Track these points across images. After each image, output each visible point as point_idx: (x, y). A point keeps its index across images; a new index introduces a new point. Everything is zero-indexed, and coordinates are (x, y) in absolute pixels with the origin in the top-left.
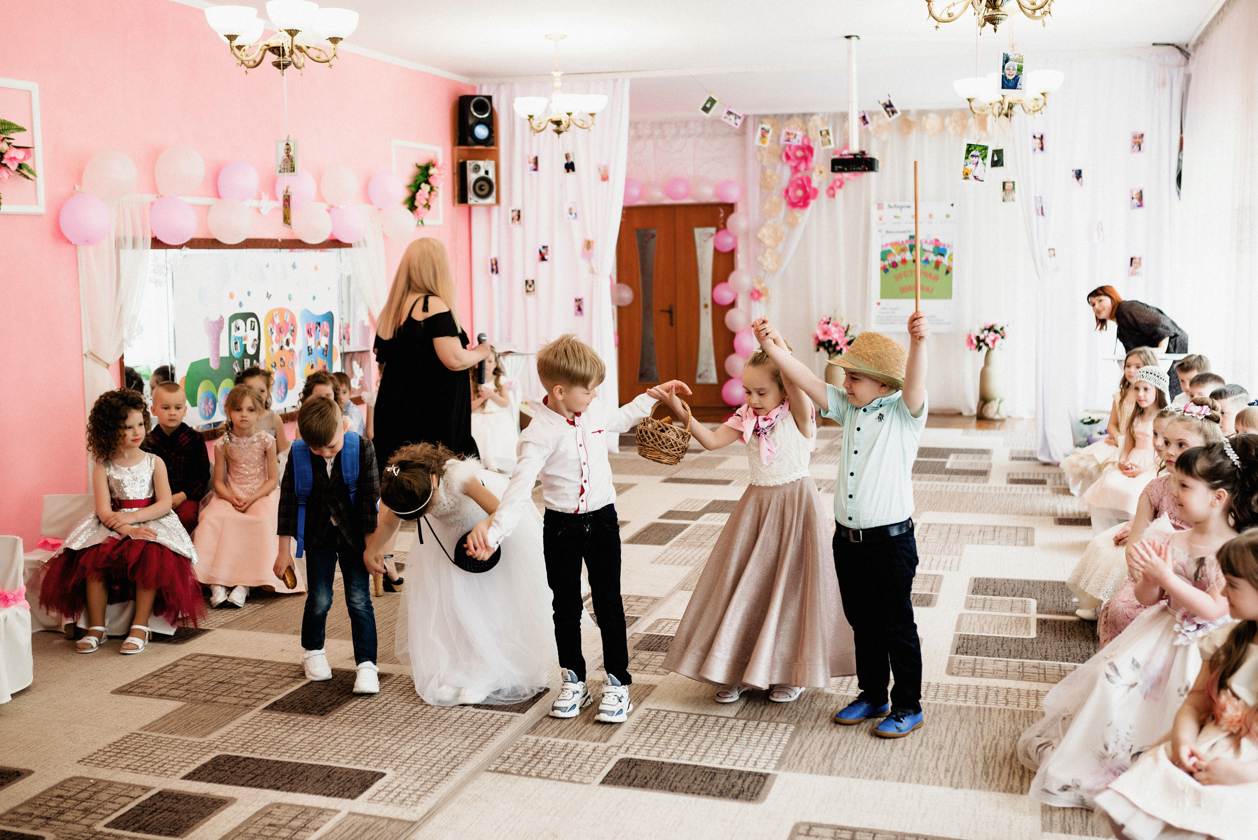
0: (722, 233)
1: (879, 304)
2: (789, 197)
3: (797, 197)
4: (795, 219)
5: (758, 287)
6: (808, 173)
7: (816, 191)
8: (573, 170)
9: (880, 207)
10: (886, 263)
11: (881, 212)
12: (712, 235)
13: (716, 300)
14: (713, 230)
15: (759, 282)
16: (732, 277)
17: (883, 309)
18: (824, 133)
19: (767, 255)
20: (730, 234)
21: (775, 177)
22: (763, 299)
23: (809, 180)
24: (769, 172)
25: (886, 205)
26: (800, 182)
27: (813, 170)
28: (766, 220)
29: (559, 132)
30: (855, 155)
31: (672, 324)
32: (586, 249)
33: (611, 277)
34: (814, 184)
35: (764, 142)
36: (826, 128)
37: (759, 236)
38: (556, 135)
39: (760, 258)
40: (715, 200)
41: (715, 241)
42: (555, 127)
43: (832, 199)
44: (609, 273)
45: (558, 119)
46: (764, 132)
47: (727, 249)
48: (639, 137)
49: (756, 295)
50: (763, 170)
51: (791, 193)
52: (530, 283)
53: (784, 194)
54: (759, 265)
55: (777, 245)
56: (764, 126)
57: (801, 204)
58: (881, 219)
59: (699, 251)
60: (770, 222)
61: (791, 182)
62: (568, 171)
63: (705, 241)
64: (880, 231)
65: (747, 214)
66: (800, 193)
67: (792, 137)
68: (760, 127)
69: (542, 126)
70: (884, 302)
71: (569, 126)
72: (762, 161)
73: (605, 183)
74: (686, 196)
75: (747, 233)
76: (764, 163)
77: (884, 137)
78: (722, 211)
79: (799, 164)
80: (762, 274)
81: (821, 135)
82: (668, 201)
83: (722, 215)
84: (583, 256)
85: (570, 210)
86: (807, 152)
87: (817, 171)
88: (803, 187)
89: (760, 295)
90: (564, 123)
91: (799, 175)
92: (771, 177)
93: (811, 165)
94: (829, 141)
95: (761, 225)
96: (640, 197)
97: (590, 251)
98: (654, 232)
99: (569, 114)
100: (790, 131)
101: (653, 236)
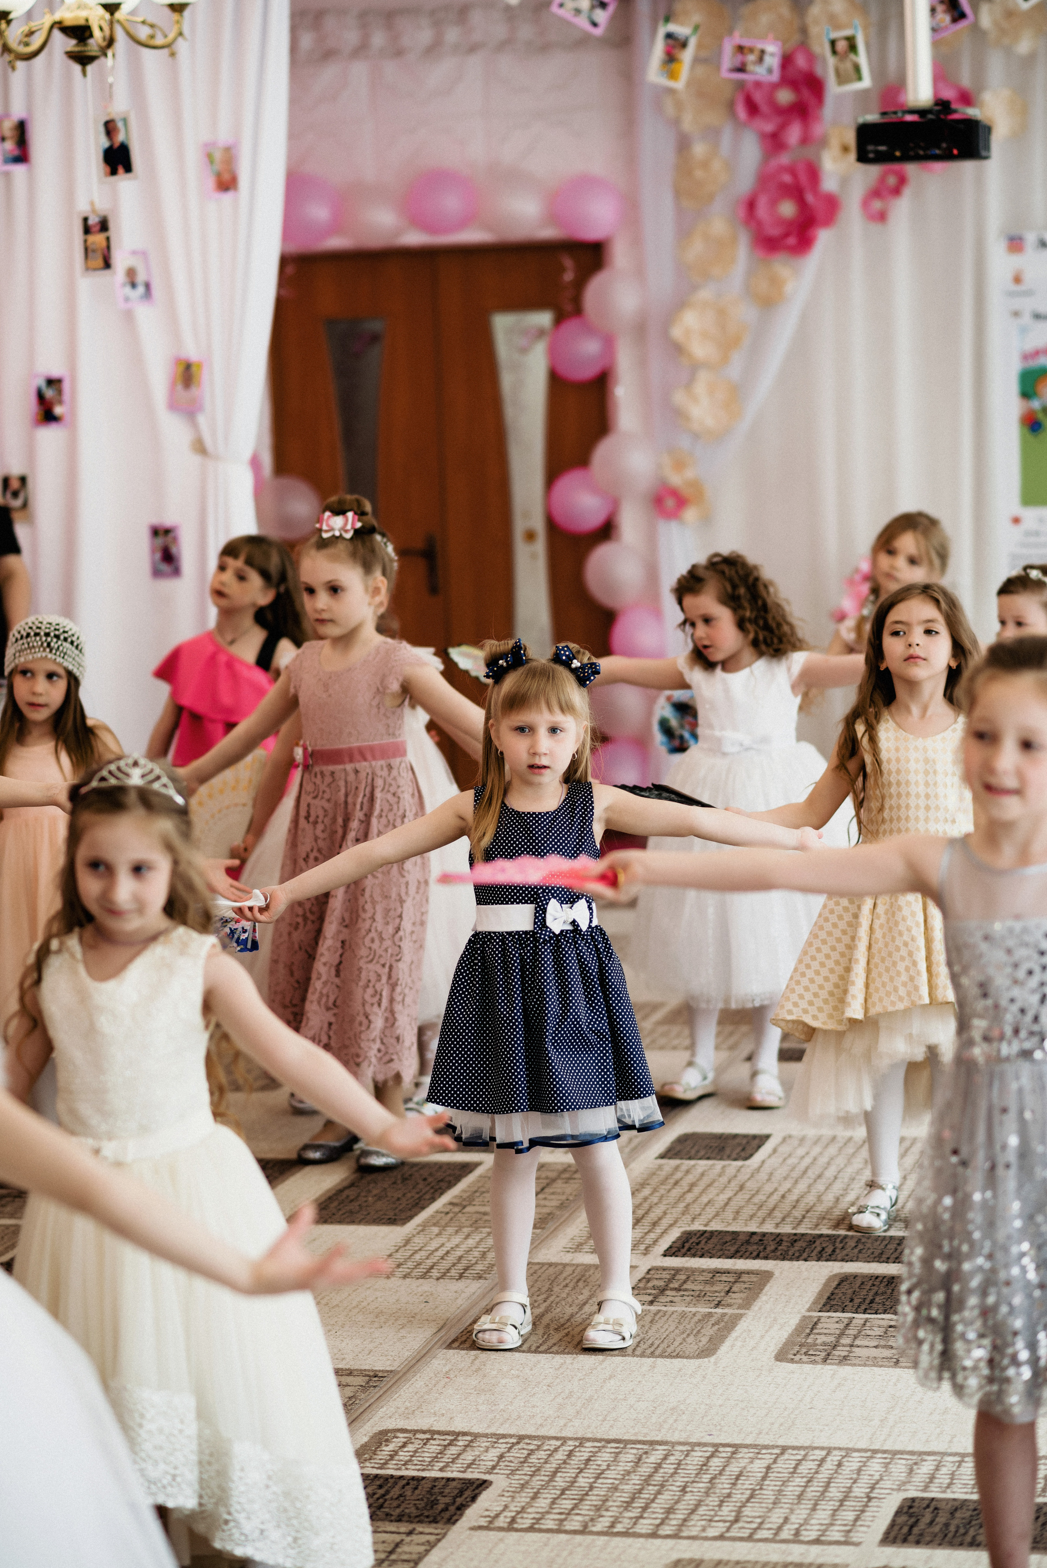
0: (571, 326)
1: (1016, 521)
2: (759, 224)
3: (781, 221)
4: (776, 283)
5: (676, 480)
6: (808, 152)
7: (832, 205)
8: (128, 169)
9: (1015, 244)
10: (1036, 404)
11: (1016, 261)
12: (541, 333)
13: (560, 518)
14: (544, 319)
15: (679, 465)
16: (603, 451)
17: (1028, 534)
18: (842, 46)
19: (700, 387)
20: (590, 330)
21: (716, 165)
22: (690, 514)
23: (814, 173)
24: (699, 149)
25: (1031, 238)
26: (787, 178)
27: (823, 142)
28: (695, 288)
29: (83, 59)
30: (922, 112)
31: (434, 589)
32: (179, 387)
33: (255, 463)
34: (829, 184)
35: (672, 75)
36: (848, 32)
37: (677, 332)
38: (77, 68)
39: (679, 398)
40: (548, 233)
41: (553, 352)
42: (71, 44)
43: (875, 227)
44: (247, 454)
45: (82, 22)
46: (675, 44)
47: (587, 372)
48: (328, 55)
49: (670, 503)
50: (683, 145)
51: (762, 211)
52: (15, 484)
53: (742, 213)
54: (678, 416)
55: (725, 359)
56: (672, 28)
57: (792, 241)
58: (1017, 280)
59: (507, 380)
60: (705, 294)
61: (764, 180)
62: (114, 172)
63: (524, 351)
64: (1016, 314)
65: (640, 272)
66: (788, 209)
67: (751, 58)
68: (662, 31)
69: (36, 42)
70: (1032, 516)
71: (111, 42)
72: (676, 122)
73: (227, 198)
74: (464, 223)
75: (640, 329)
76: (688, 123)
77: (1024, 46)
78: (568, 263)
79: (783, 127)
80: (685, 442)
81: (834, 52)
82: (414, 238)
83: (569, 276)
84: (173, 405)
85: (131, 273)
86: (806, 93)
87: (835, 144)
88: (796, 192)
89: (681, 502)
90: (97, 33)
91: (785, 159)
92: (705, 164)
93: (818, 130)
94: (857, 68)
95: (680, 304)
96: (335, 227)
97: (194, 391)
98: (376, 326)
99: (111, 9)
100: (746, 43)
101: (375, 338)
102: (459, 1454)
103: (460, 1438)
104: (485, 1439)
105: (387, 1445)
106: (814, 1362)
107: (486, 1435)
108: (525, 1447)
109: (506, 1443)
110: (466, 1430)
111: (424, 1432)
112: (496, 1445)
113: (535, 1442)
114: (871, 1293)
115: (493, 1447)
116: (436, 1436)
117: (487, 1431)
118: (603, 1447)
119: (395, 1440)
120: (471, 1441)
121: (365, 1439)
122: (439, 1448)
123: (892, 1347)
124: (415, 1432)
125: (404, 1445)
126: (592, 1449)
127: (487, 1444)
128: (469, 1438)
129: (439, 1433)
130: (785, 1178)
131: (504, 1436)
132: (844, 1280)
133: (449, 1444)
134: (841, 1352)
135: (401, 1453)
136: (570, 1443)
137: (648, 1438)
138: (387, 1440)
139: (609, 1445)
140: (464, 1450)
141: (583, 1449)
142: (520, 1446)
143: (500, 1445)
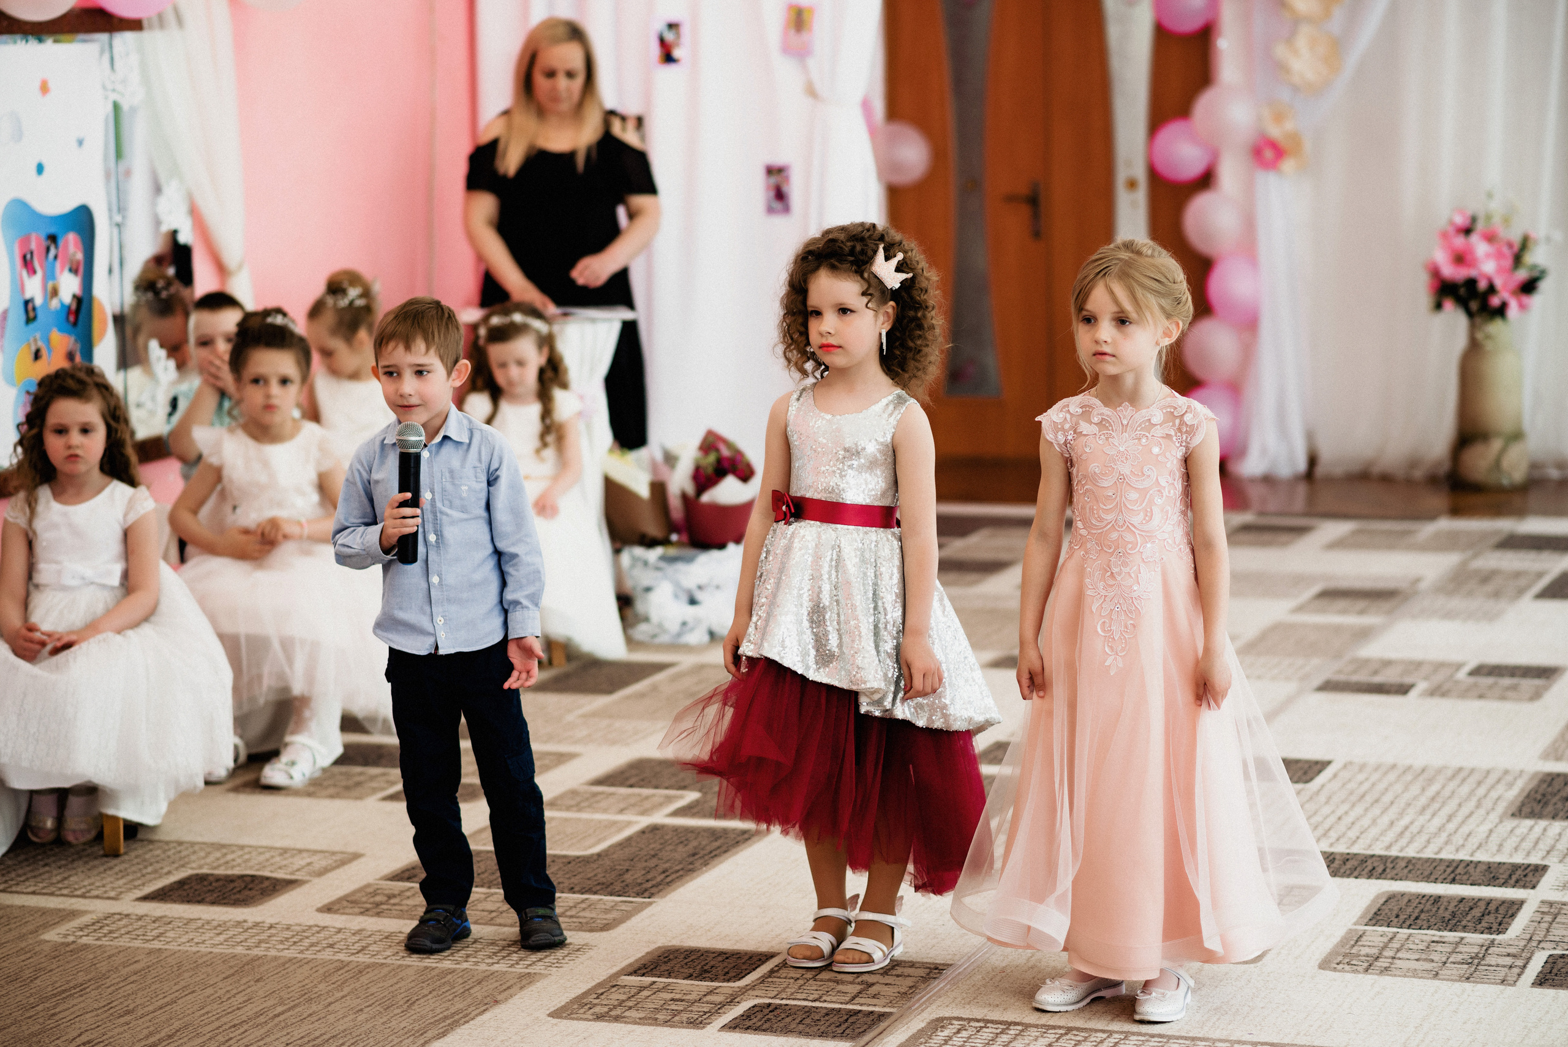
31: (1037, 236)
49: (1270, 155)
102: (1011, 1042)
103: (1011, 1027)
104: (1036, 1029)
105: (942, 1031)
106: (1356, 971)
107: (1036, 1026)
108: (1073, 1038)
109: (1055, 1034)
110: (1018, 1020)
111: (978, 1021)
112: (1045, 1035)
113: (1083, 1034)
114: (1417, 911)
115: (1042, 1036)
116: (988, 1025)
117: (1037, 1022)
118: (1147, 1041)
119: (950, 1026)
120: (1022, 1031)
121: (923, 1025)
122: (991, 1035)
123: (1433, 961)
124: (970, 1020)
125: (959, 1031)
126: (1136, 1042)
127: (1037, 1034)
128: (1020, 1028)
129: (992, 1022)
130: (1343, 802)
131: (1054, 1027)
132: (1391, 897)
133: (1001, 1033)
134: (1382, 963)
135: (954, 1039)
136: (1116, 1036)
137: (1191, 1035)
138: (942, 1027)
139: (1153, 1039)
140: (1015, 1039)
141: (1127, 1042)
142: (1068, 1037)
143: (1048, 1035)
